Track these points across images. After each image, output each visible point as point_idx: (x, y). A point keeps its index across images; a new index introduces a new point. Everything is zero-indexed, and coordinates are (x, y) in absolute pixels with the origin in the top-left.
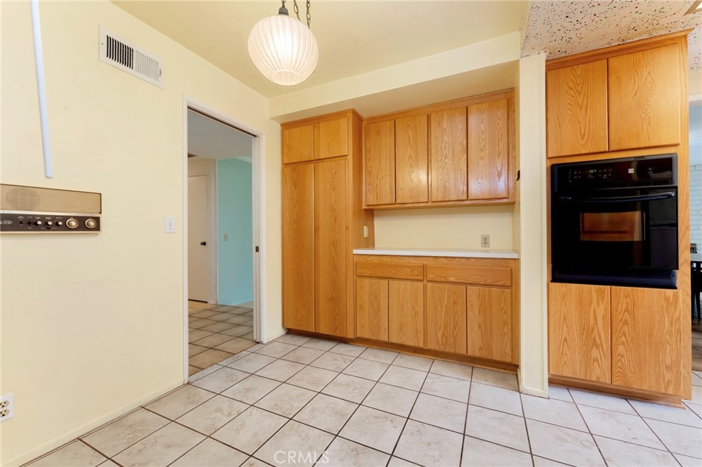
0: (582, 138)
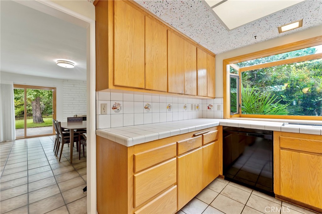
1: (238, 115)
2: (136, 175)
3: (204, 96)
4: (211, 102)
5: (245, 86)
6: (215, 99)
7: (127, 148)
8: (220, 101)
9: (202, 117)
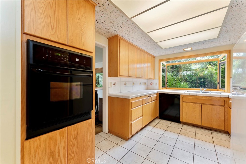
0: (52, 30)
1: (166, 88)
2: (132, 109)
3: (150, 78)
4: (153, 81)
5: (169, 72)
6: (154, 80)
7: (129, 99)
8: (157, 81)
9: (148, 89)
